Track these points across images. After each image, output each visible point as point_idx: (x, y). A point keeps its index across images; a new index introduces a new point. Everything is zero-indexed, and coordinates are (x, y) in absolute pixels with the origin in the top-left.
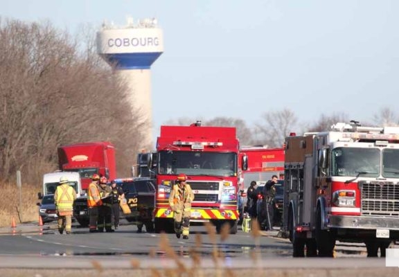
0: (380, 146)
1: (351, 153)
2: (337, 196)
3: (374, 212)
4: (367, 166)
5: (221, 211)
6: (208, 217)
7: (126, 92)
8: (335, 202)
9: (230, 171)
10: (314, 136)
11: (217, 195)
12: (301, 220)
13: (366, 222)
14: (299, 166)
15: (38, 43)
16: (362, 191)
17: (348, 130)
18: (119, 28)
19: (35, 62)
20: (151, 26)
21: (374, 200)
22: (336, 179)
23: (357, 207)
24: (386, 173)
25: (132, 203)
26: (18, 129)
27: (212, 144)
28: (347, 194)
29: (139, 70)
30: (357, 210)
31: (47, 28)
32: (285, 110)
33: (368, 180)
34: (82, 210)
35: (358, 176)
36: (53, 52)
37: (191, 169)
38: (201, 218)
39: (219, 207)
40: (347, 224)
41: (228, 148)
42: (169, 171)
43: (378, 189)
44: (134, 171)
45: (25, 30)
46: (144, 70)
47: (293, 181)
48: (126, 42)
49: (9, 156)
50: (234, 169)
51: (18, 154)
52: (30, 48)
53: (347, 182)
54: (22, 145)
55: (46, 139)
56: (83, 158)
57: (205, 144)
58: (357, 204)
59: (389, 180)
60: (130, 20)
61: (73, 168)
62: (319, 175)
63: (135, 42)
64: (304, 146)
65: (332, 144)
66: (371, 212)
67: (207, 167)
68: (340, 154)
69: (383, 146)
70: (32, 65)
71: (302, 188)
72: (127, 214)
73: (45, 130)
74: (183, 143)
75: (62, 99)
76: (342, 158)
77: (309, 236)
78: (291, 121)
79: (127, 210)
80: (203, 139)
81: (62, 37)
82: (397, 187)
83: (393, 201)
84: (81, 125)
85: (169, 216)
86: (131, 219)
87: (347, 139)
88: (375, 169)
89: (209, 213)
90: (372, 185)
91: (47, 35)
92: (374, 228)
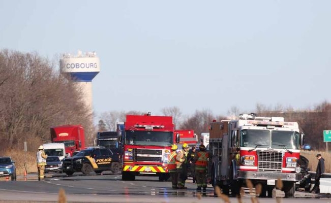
1: (252, 133)
2: (244, 159)
3: (266, 169)
4: (261, 140)
5: (163, 167)
6: (155, 171)
7: (80, 96)
8: (242, 163)
9: (169, 143)
10: (229, 122)
11: (161, 158)
12: (220, 173)
13: (261, 175)
14: (218, 140)
15: (30, 65)
16: (259, 156)
17: (250, 119)
18: (73, 57)
19: (29, 77)
20: (92, 56)
21: (266, 162)
22: (243, 149)
23: (256, 166)
24: (273, 145)
25: (98, 162)
26: (18, 117)
27: (158, 126)
29: (85, 83)
30: (256, 168)
31: (36, 57)
32: (174, 107)
33: (263, 149)
34: (68, 166)
35: (256, 147)
36: (39, 70)
37: (145, 142)
38: (151, 172)
39: (162, 165)
40: (250, 176)
41: (167, 129)
42: (132, 143)
43: (269, 155)
44: (95, 143)
45: (23, 57)
46: (88, 83)
47: (215, 149)
48: (77, 66)
49: (13, 133)
50: (171, 142)
51: (18, 131)
52: (25, 68)
53: (250, 151)
54: (20, 127)
56: (66, 134)
57: (154, 126)
58: (256, 164)
59: (275, 150)
60: (80, 53)
61: (60, 140)
62: (232, 146)
64: (222, 128)
65: (241, 127)
66: (264, 169)
67: (154, 140)
68: (245, 133)
69: (271, 129)
70: (27, 78)
71: (220, 154)
72: (96, 169)
73: (34, 117)
74: (140, 126)
75: (45, 99)
76: (247, 136)
78: (178, 114)
79: (95, 166)
80: (152, 123)
81: (45, 62)
82: (280, 154)
83: (278, 162)
84: (55, 115)
85: (131, 170)
86: (98, 172)
87: (250, 124)
88: (267, 143)
89: (156, 168)
90: (265, 153)
91: (36, 60)
92: (266, 179)
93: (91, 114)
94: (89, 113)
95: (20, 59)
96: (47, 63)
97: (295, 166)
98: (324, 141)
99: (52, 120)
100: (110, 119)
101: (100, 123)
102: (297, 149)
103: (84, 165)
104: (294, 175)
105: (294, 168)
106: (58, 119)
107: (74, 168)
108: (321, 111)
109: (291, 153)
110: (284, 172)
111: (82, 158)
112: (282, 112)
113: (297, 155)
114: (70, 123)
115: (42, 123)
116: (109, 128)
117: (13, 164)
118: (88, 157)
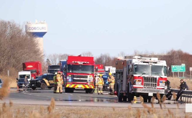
0: (150, 64)
1: (140, 67)
2: (135, 81)
3: (148, 87)
4: (145, 70)
5: (88, 85)
6: (84, 87)
8: (134, 83)
9: (91, 72)
10: (127, 60)
11: (87, 80)
12: (122, 89)
13: (145, 90)
14: (121, 71)
15: (10, 28)
16: (144, 79)
17: (139, 59)
18: (33, 24)
19: (9, 34)
20: (43, 23)
21: (148, 83)
22: (135, 75)
25: (50, 82)
26: (3, 56)
27: (85, 62)
28: (139, 81)
30: (142, 86)
31: (13, 23)
33: (146, 76)
34: (33, 84)
35: (142, 74)
36: (15, 31)
37: (78, 71)
38: (82, 88)
40: (139, 91)
41: (91, 64)
42: (71, 71)
43: (149, 79)
45: (6, 23)
46: (41, 38)
47: (119, 76)
48: (35, 28)
50: (93, 71)
51: (3, 65)
52: (7, 29)
53: (139, 77)
54: (4, 62)
55: (12, 60)
56: (31, 67)
57: (83, 62)
58: (142, 84)
59: (153, 76)
60: (36, 21)
61: (28, 70)
62: (128, 74)
63: (38, 28)
64: (123, 64)
65: (134, 63)
66: (146, 87)
67: (83, 70)
68: (136, 67)
71: (122, 78)
72: (48, 86)
73: (12, 57)
74: (76, 62)
75: (18, 47)
77: (125, 95)
79: (48, 84)
80: (82, 61)
81: (18, 26)
82: (156, 78)
83: (154, 83)
84: (24, 55)
85: (70, 87)
86: (50, 88)
87: (139, 62)
88: (148, 72)
89: (84, 86)
90: (147, 78)
91: (13, 25)
92: (148, 92)
93: (43, 55)
94: (42, 55)
95: (4, 25)
96: (19, 27)
97: (164, 85)
98: (172, 71)
99: (22, 58)
100: (53, 58)
101: (47, 60)
102: (165, 76)
103: (42, 84)
104: (164, 90)
105: (163, 86)
106: (25, 58)
107: (36, 85)
108: (170, 55)
109: (162, 78)
110: (158, 88)
111: (41, 80)
112: (148, 55)
113: (165, 79)
114: (32, 60)
115: (16, 60)
116: (53, 63)
117: (2, 83)
118: (44, 79)
